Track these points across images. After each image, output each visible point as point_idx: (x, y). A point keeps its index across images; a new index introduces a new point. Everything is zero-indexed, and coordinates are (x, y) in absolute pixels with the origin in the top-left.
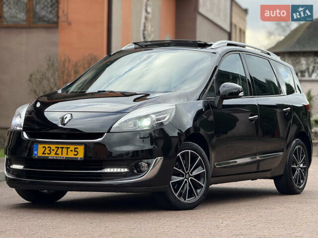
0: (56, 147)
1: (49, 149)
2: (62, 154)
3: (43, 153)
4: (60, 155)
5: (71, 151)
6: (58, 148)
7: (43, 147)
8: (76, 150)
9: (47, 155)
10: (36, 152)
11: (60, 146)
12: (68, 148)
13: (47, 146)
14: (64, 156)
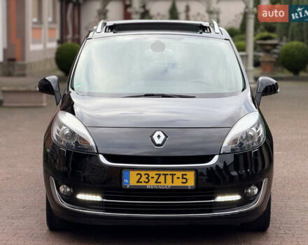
0: (156, 174)
1: (147, 176)
2: (165, 183)
3: (138, 182)
4: (163, 184)
5: (178, 178)
6: (160, 175)
7: (137, 174)
8: (184, 177)
9: (144, 184)
10: (126, 181)
11: (161, 172)
12: (173, 175)
13: (143, 173)
14: (169, 184)
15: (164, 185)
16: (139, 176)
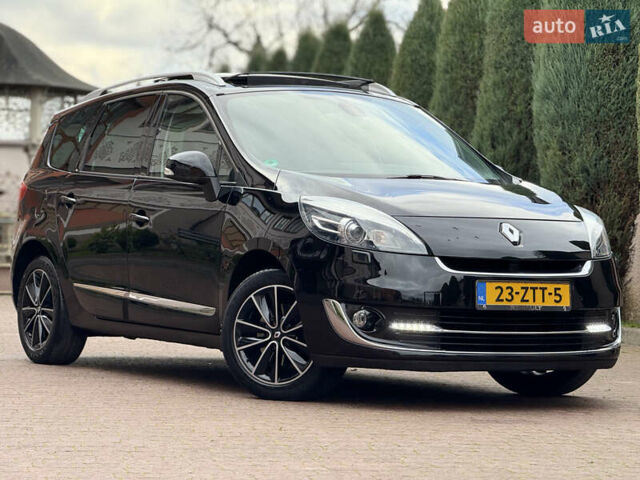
0: (522, 288)
1: (509, 290)
2: (534, 301)
3: (498, 300)
4: (531, 303)
6: (527, 289)
7: (497, 288)
8: (558, 292)
9: (505, 303)
10: (481, 298)
11: (529, 285)
12: (543, 289)
13: (504, 285)
14: (539, 304)
15: (534, 304)
16: (499, 290)
